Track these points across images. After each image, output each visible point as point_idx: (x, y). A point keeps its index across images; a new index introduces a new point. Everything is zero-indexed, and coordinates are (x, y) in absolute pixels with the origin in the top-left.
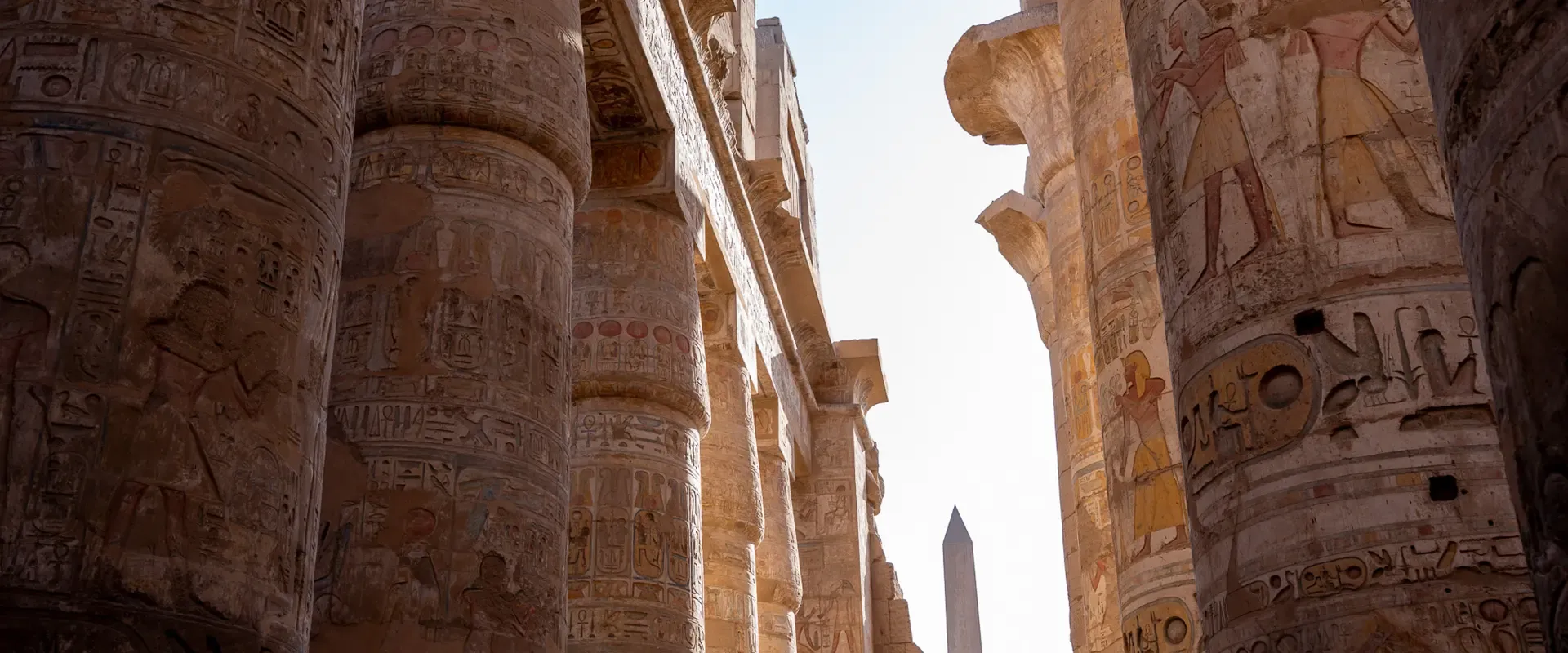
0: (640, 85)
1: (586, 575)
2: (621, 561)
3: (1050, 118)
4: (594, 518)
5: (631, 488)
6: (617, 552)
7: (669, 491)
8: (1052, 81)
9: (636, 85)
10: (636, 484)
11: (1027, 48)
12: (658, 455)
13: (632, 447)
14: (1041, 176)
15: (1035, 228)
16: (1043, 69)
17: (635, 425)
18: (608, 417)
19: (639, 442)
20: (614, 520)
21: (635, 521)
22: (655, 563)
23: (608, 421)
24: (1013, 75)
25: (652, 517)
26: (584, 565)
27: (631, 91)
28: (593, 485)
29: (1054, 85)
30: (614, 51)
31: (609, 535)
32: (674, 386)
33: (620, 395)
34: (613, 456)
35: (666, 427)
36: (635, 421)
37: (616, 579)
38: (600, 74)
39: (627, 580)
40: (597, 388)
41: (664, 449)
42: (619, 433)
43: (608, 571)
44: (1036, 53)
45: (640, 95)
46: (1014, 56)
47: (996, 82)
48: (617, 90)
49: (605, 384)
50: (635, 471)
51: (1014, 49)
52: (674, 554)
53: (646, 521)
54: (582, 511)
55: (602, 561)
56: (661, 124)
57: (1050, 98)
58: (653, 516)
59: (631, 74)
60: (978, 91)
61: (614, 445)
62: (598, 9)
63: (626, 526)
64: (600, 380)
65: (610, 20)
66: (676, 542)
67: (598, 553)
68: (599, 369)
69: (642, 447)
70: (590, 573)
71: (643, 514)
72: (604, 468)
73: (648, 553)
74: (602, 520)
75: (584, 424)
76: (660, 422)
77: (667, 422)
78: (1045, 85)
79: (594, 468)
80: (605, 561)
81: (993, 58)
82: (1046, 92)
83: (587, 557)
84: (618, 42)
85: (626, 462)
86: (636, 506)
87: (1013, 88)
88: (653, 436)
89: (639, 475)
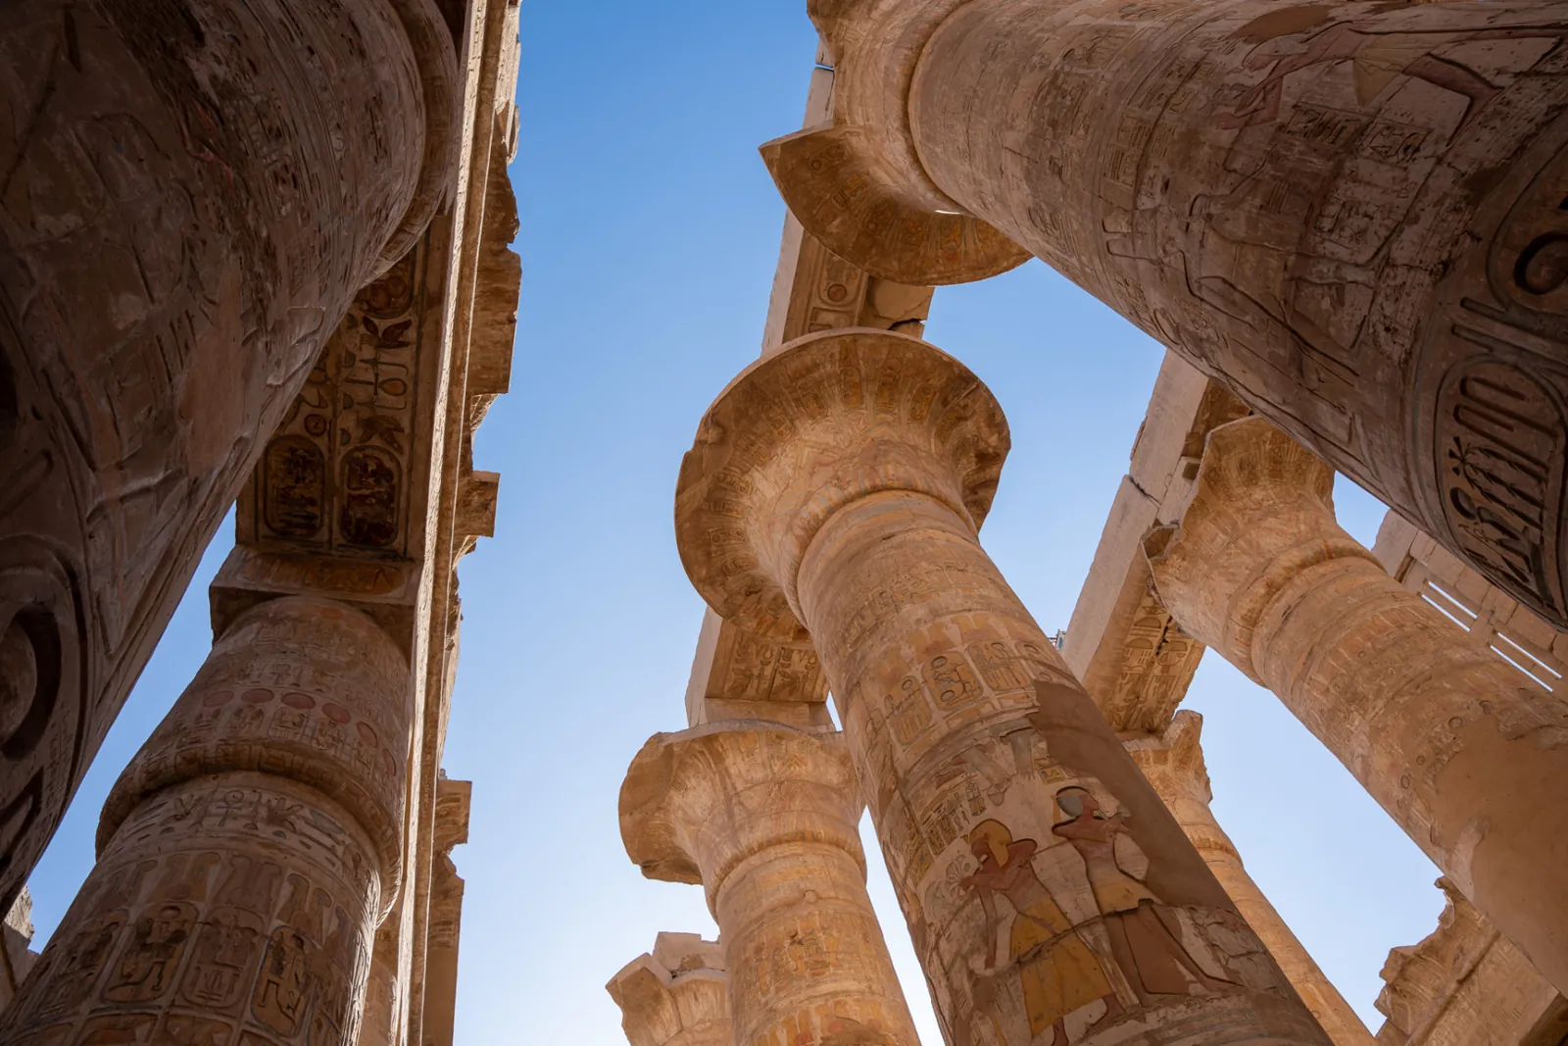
0: (410, 470)
1: (156, 1003)
2: (231, 991)
3: (731, 816)
4: (201, 918)
5: (278, 893)
6: (228, 973)
7: (335, 922)
8: (733, 785)
9: (405, 470)
10: (286, 890)
11: (711, 753)
12: (330, 867)
13: (292, 841)
14: (718, 870)
15: (665, 995)
16: (725, 774)
17: (304, 818)
18: (265, 797)
19: (306, 840)
20: (237, 927)
21: (272, 938)
22: (290, 1012)
23: (264, 800)
24: (692, 782)
25: (301, 943)
26: (156, 988)
27: (395, 481)
28: (214, 875)
29: (735, 788)
30: (399, 402)
31: (220, 947)
32: (371, 792)
33: (291, 774)
34: (259, 843)
35: (348, 841)
36: (306, 812)
37: (214, 1017)
38: (370, 438)
39: (233, 1023)
40: (261, 755)
41: (339, 864)
42: (276, 818)
43: (200, 1001)
44: (719, 759)
45: (404, 489)
46: (696, 761)
47: (672, 792)
48: (382, 474)
49: (274, 752)
50: (290, 871)
51: (699, 755)
52: (322, 1013)
53: (289, 944)
54: (182, 907)
55: (193, 984)
56: (412, 551)
57: (731, 800)
58: (302, 941)
59: (406, 448)
60: (652, 805)
61: (266, 831)
62: (406, 325)
63: (255, 940)
64: (267, 746)
65: (415, 346)
66: (329, 998)
67: (192, 970)
68: (271, 733)
69: (309, 847)
70: (163, 1001)
71: (288, 933)
72: (240, 856)
73: (282, 990)
74: (216, 923)
75: (225, 800)
76: (342, 831)
77: (350, 836)
78: (725, 788)
79: (223, 854)
80: (201, 982)
81: (675, 765)
82: (727, 795)
83: (166, 974)
84: (410, 387)
85: (280, 856)
86: (279, 917)
87: (691, 797)
88: (328, 842)
89: (297, 881)
